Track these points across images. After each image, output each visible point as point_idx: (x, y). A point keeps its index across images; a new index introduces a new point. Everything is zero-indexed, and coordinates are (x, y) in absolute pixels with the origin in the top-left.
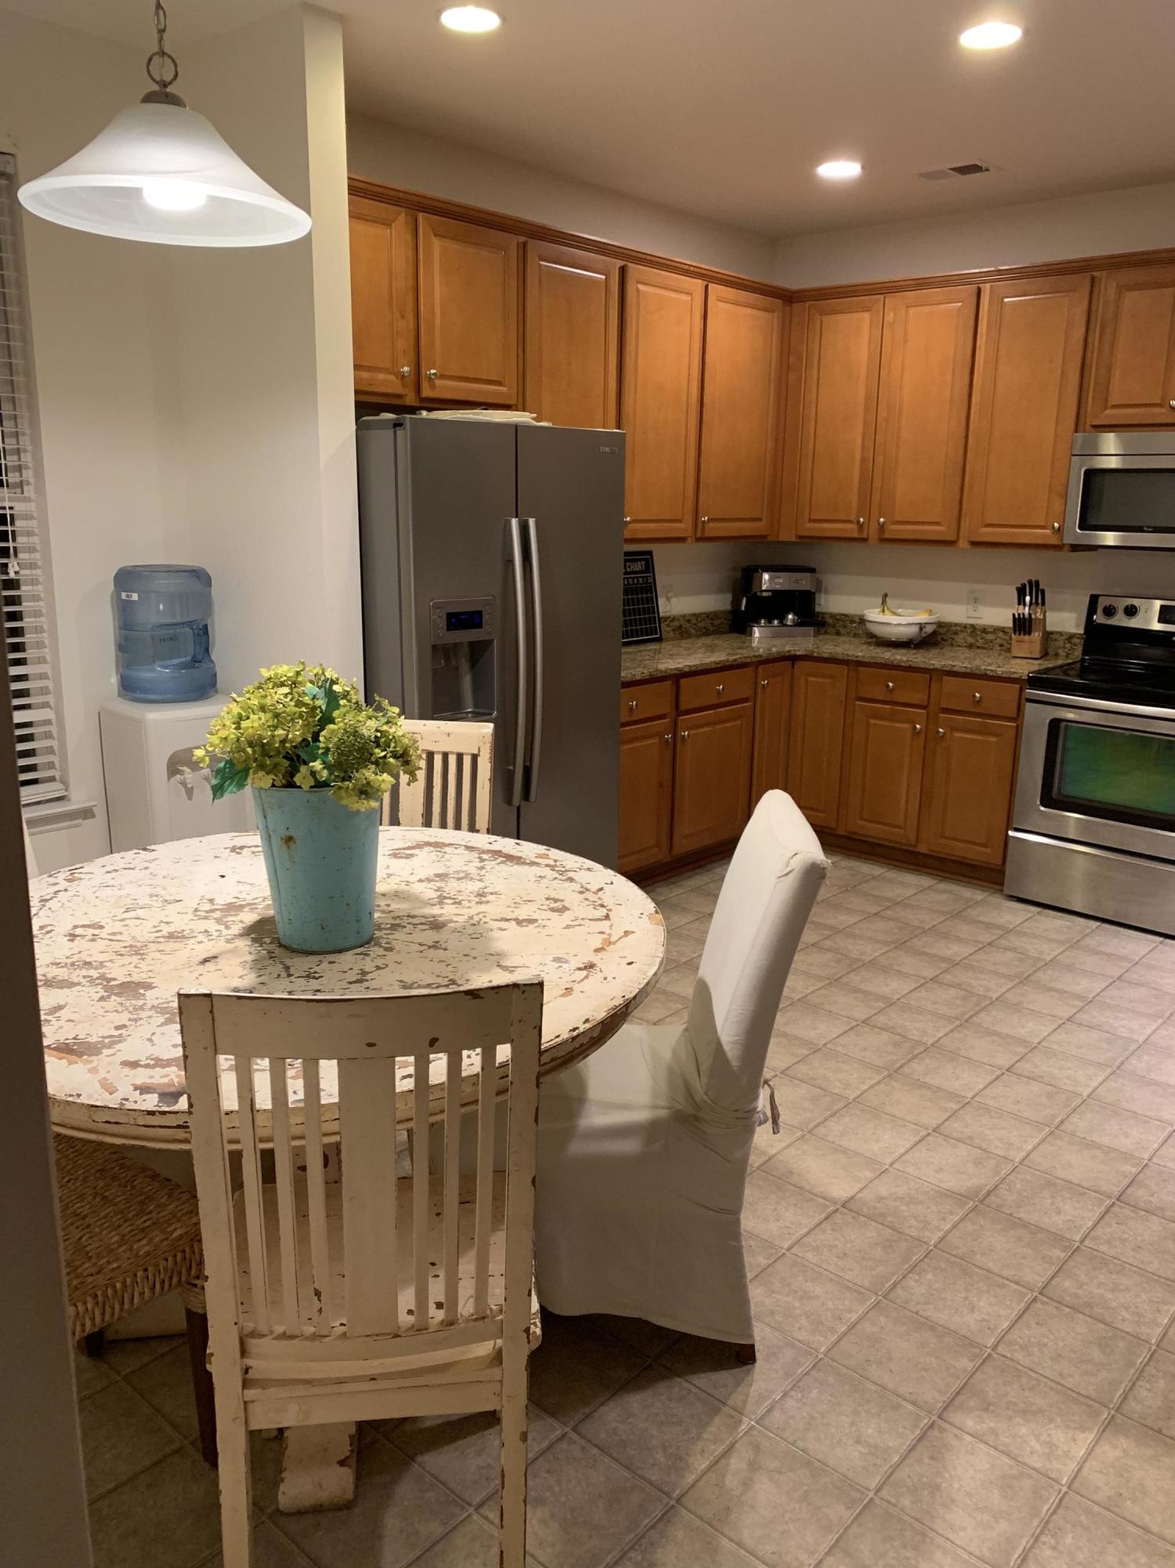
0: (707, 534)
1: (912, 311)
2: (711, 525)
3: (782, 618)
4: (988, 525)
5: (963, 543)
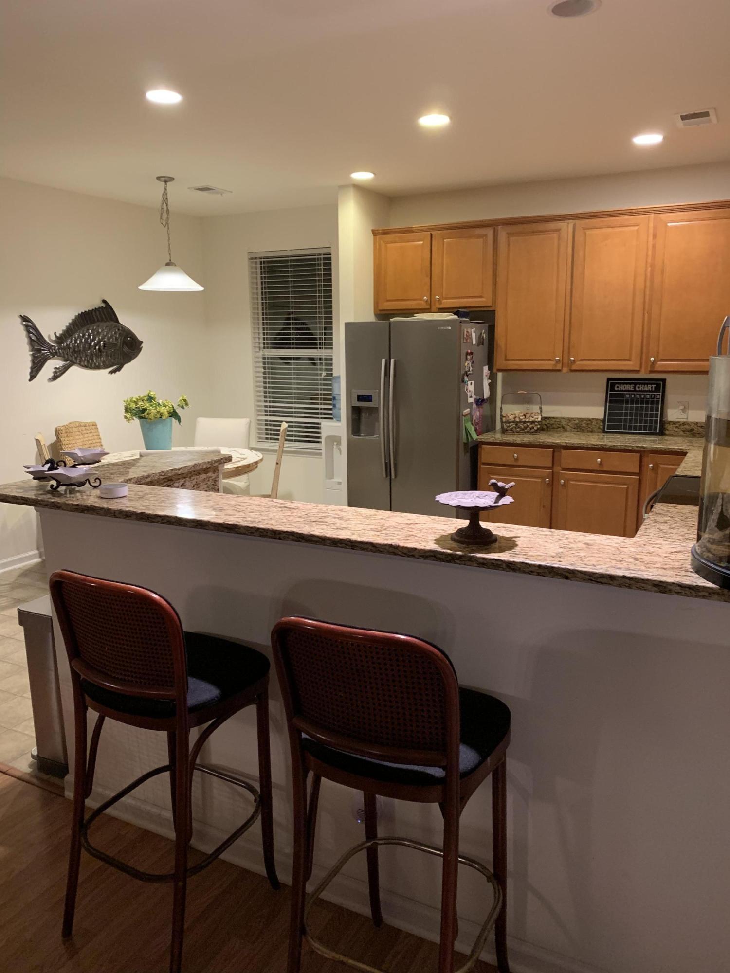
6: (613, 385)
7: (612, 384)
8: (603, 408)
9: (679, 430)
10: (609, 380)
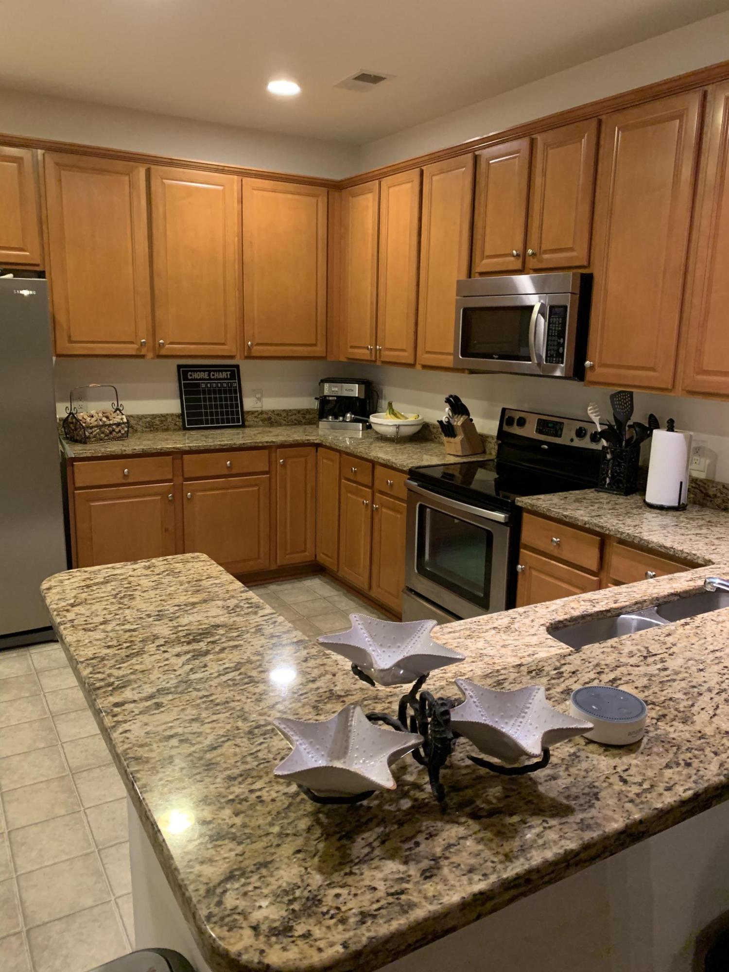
0: (253, 354)
1: (391, 190)
2: (255, 348)
3: (344, 416)
4: (428, 352)
5: (418, 367)
6: (185, 373)
7: (183, 372)
8: (179, 401)
9: (258, 420)
10: (179, 367)
